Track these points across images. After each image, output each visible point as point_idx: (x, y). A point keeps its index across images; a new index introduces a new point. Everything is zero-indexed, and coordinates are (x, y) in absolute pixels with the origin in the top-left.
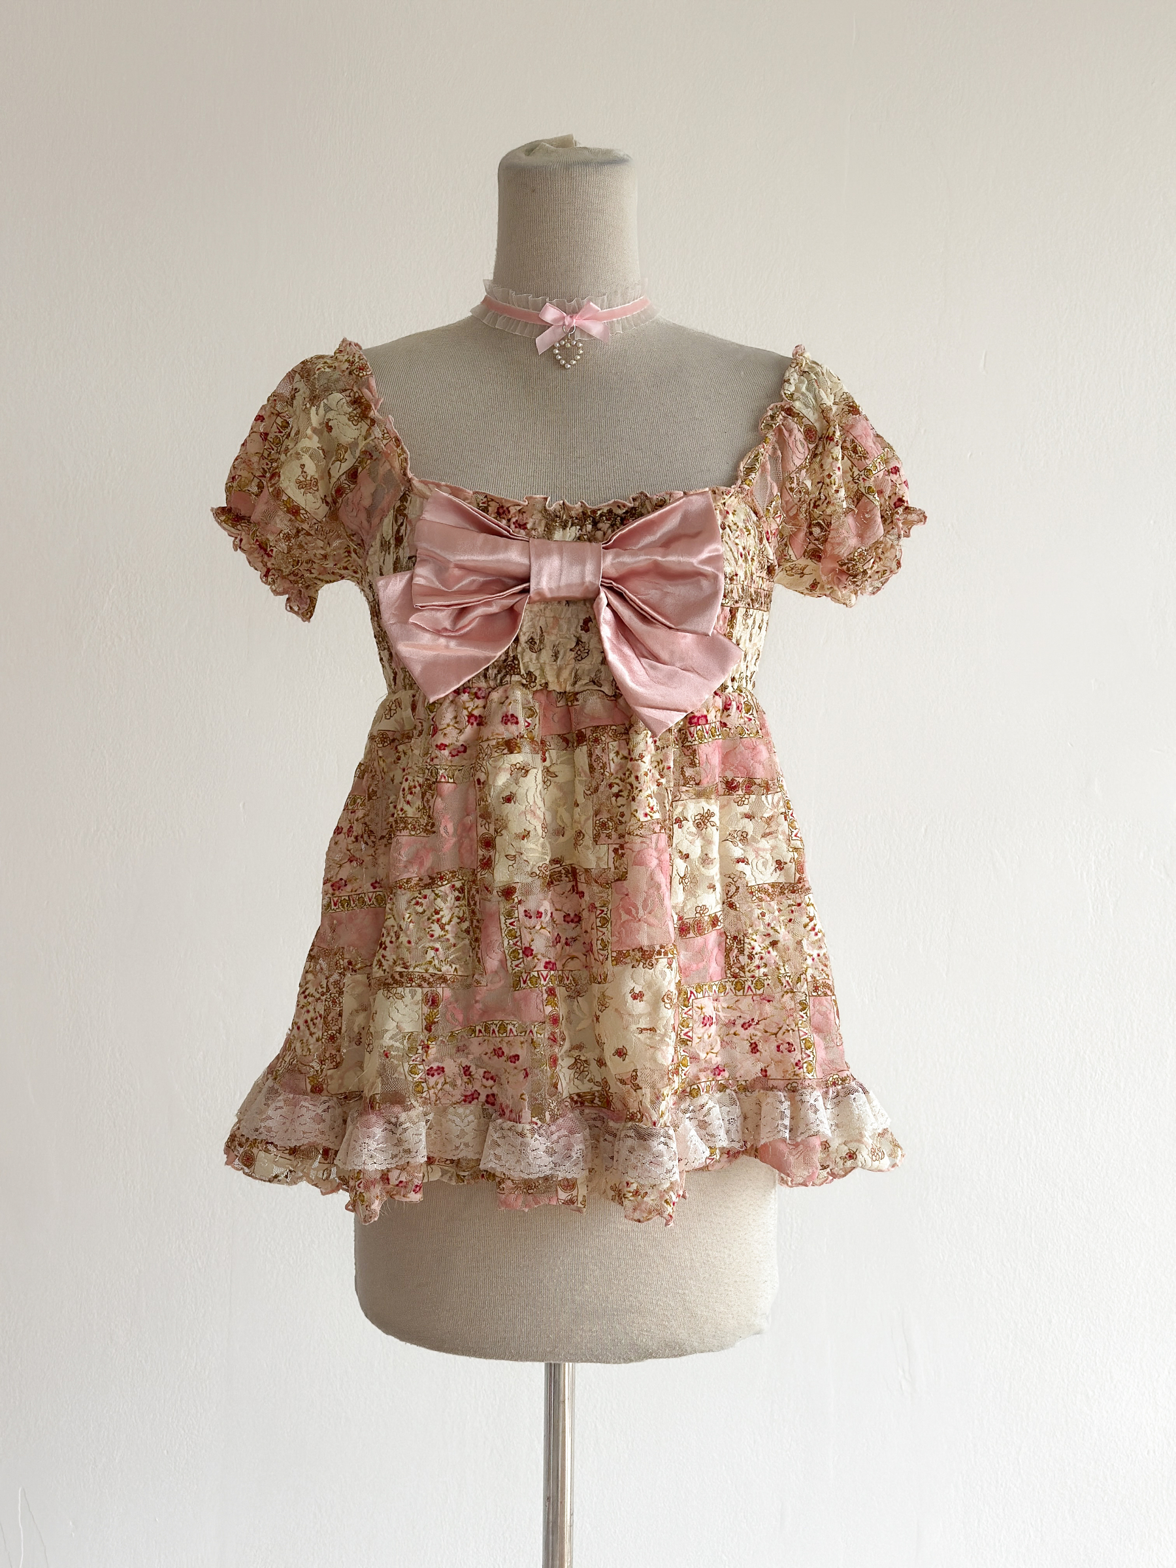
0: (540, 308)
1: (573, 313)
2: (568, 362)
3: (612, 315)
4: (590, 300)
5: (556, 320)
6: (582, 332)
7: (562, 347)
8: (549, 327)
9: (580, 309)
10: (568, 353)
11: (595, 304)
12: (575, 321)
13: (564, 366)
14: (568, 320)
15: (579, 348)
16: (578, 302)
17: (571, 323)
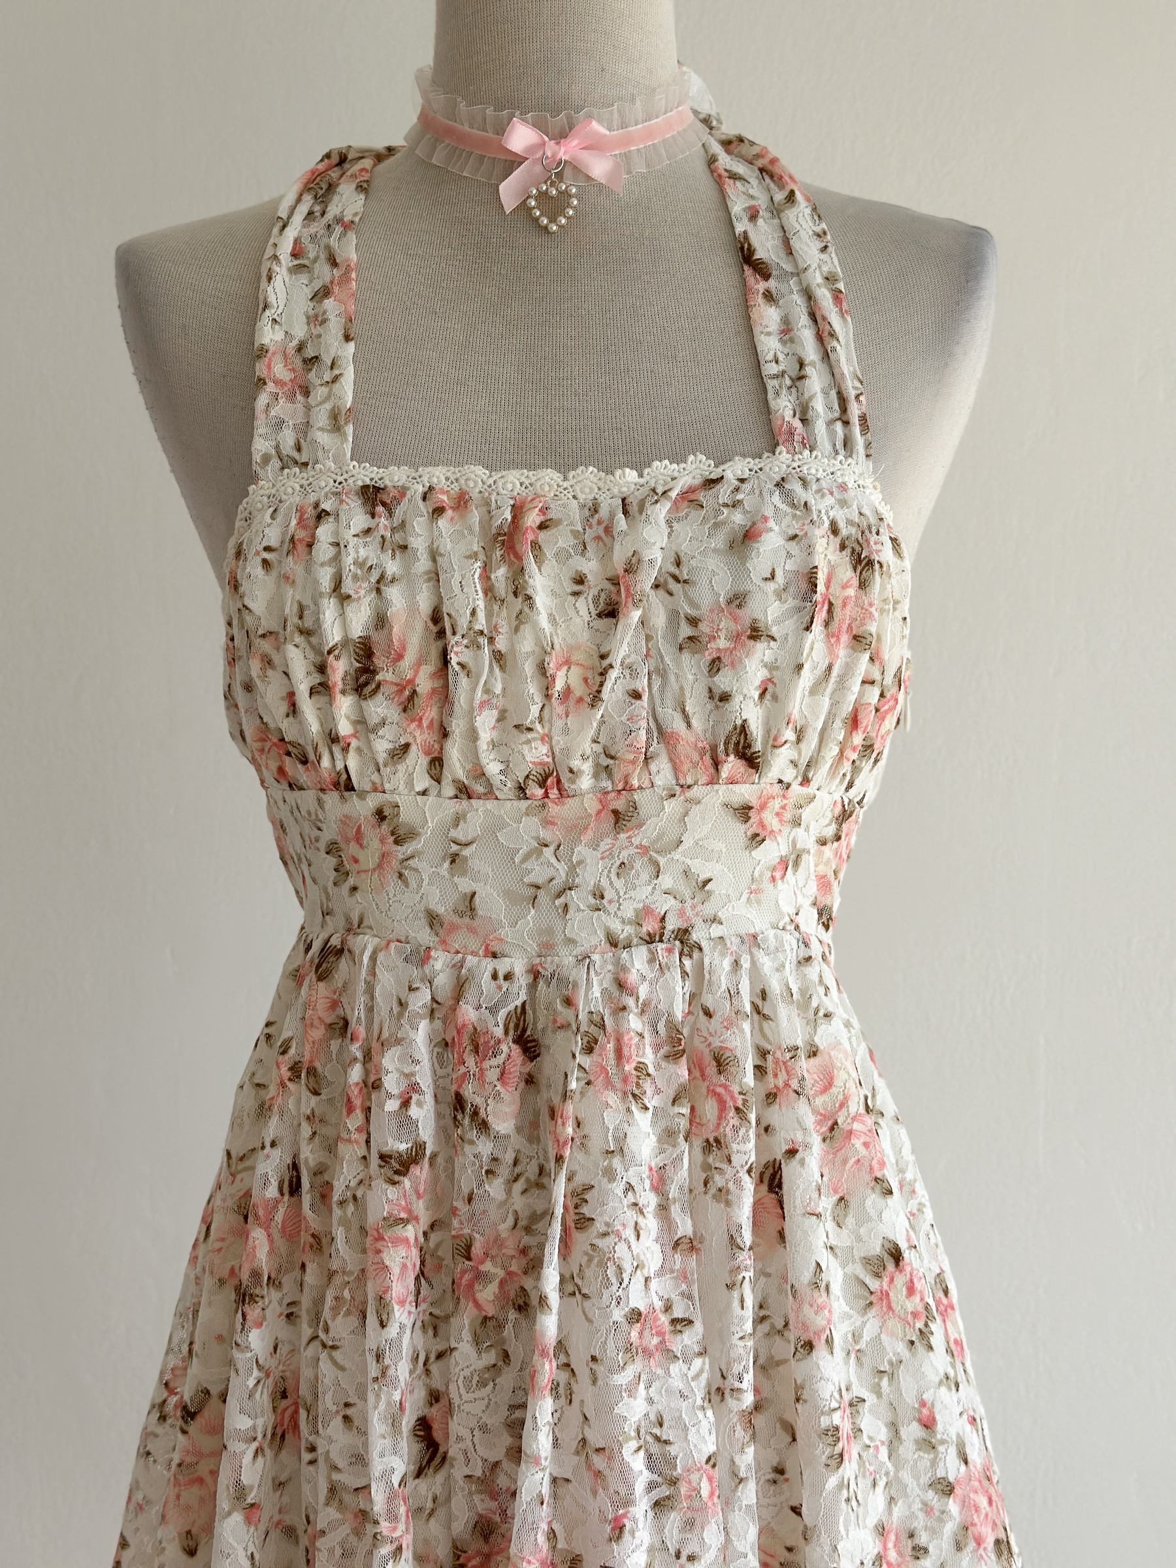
0: (501, 129)
1: (561, 136)
2: (553, 220)
3: (628, 140)
4: (590, 117)
5: (532, 149)
6: (577, 170)
7: (542, 196)
8: (520, 164)
9: (571, 127)
10: (554, 205)
11: (599, 122)
12: (563, 149)
13: (546, 228)
14: (551, 148)
15: (570, 196)
16: (569, 117)
17: (554, 155)
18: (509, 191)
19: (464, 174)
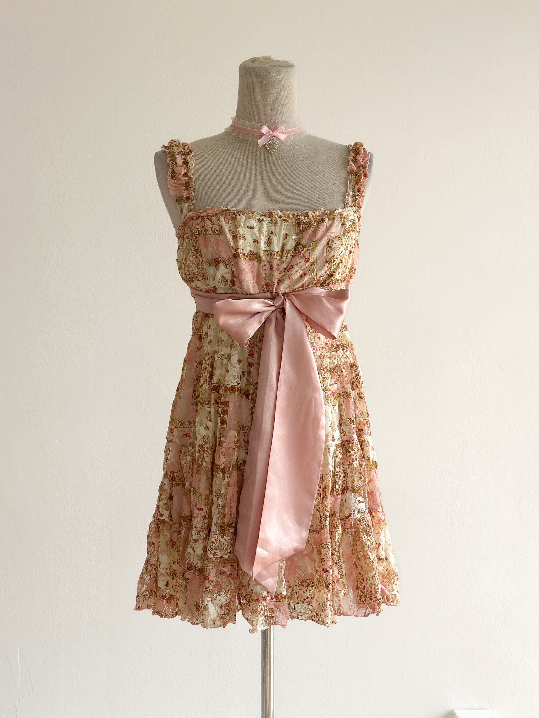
0: (260, 128)
1: (274, 130)
2: (272, 150)
3: (289, 132)
4: (281, 125)
5: (266, 133)
6: (277, 138)
7: (269, 144)
8: (264, 136)
9: (277, 128)
10: (272, 146)
11: (283, 127)
12: (274, 133)
13: (270, 152)
14: (271, 132)
16: (276, 126)
17: (272, 134)
18: (261, 142)
19: (249, 139)
